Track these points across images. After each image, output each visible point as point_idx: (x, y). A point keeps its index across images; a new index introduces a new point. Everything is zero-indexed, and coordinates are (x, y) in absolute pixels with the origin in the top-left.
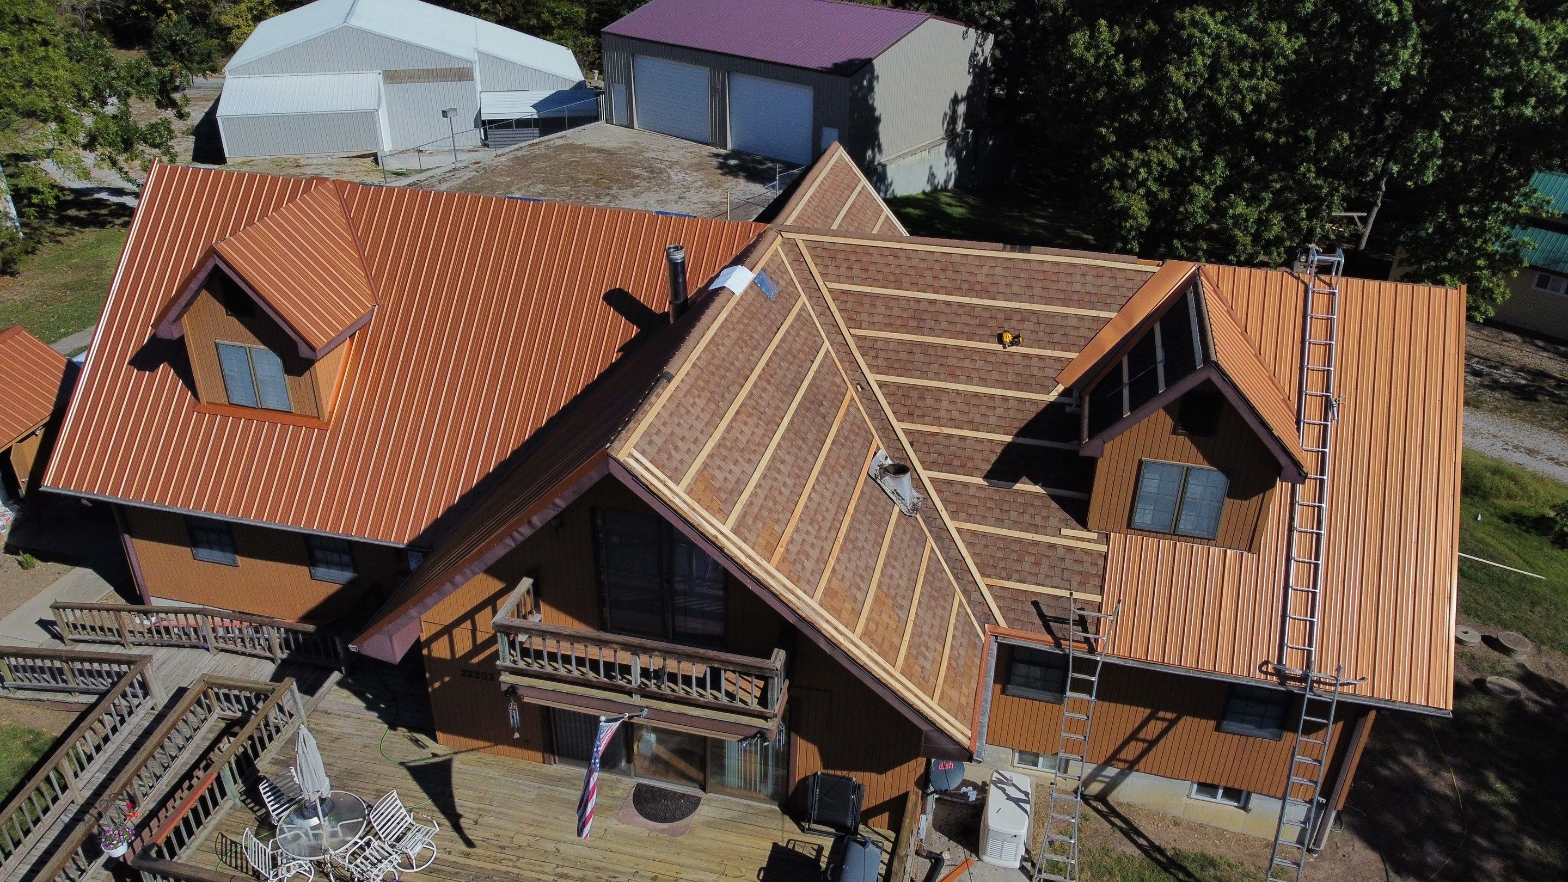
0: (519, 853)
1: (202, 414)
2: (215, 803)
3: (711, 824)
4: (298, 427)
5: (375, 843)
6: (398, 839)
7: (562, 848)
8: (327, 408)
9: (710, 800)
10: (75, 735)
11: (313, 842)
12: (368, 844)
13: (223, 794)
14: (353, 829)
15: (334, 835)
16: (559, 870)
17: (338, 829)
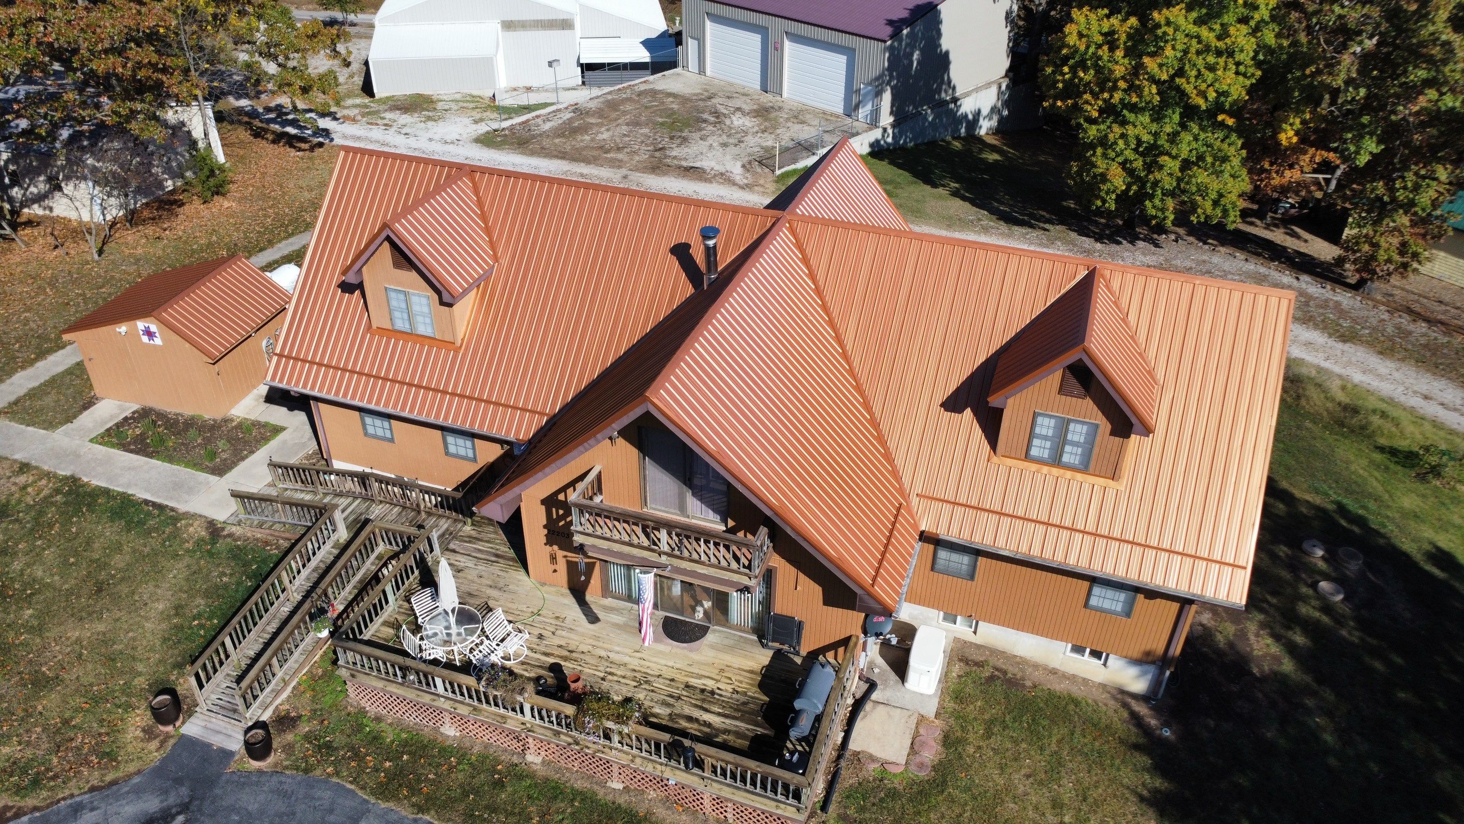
0: (582, 656)
1: (373, 335)
2: (382, 608)
3: (712, 647)
4: (439, 348)
5: (486, 642)
6: (502, 640)
7: (612, 655)
8: (460, 336)
9: (715, 631)
10: (290, 556)
11: (446, 638)
12: (482, 643)
13: (387, 602)
14: (471, 632)
15: (459, 634)
16: (608, 670)
17: (462, 630)
